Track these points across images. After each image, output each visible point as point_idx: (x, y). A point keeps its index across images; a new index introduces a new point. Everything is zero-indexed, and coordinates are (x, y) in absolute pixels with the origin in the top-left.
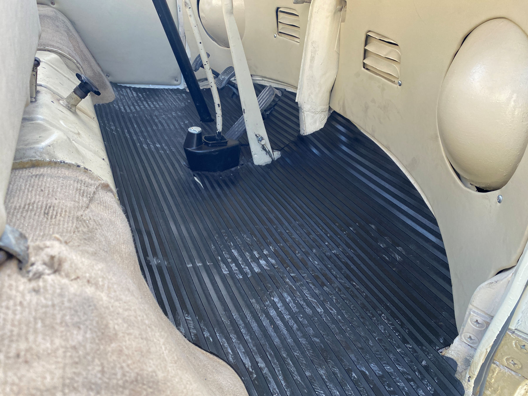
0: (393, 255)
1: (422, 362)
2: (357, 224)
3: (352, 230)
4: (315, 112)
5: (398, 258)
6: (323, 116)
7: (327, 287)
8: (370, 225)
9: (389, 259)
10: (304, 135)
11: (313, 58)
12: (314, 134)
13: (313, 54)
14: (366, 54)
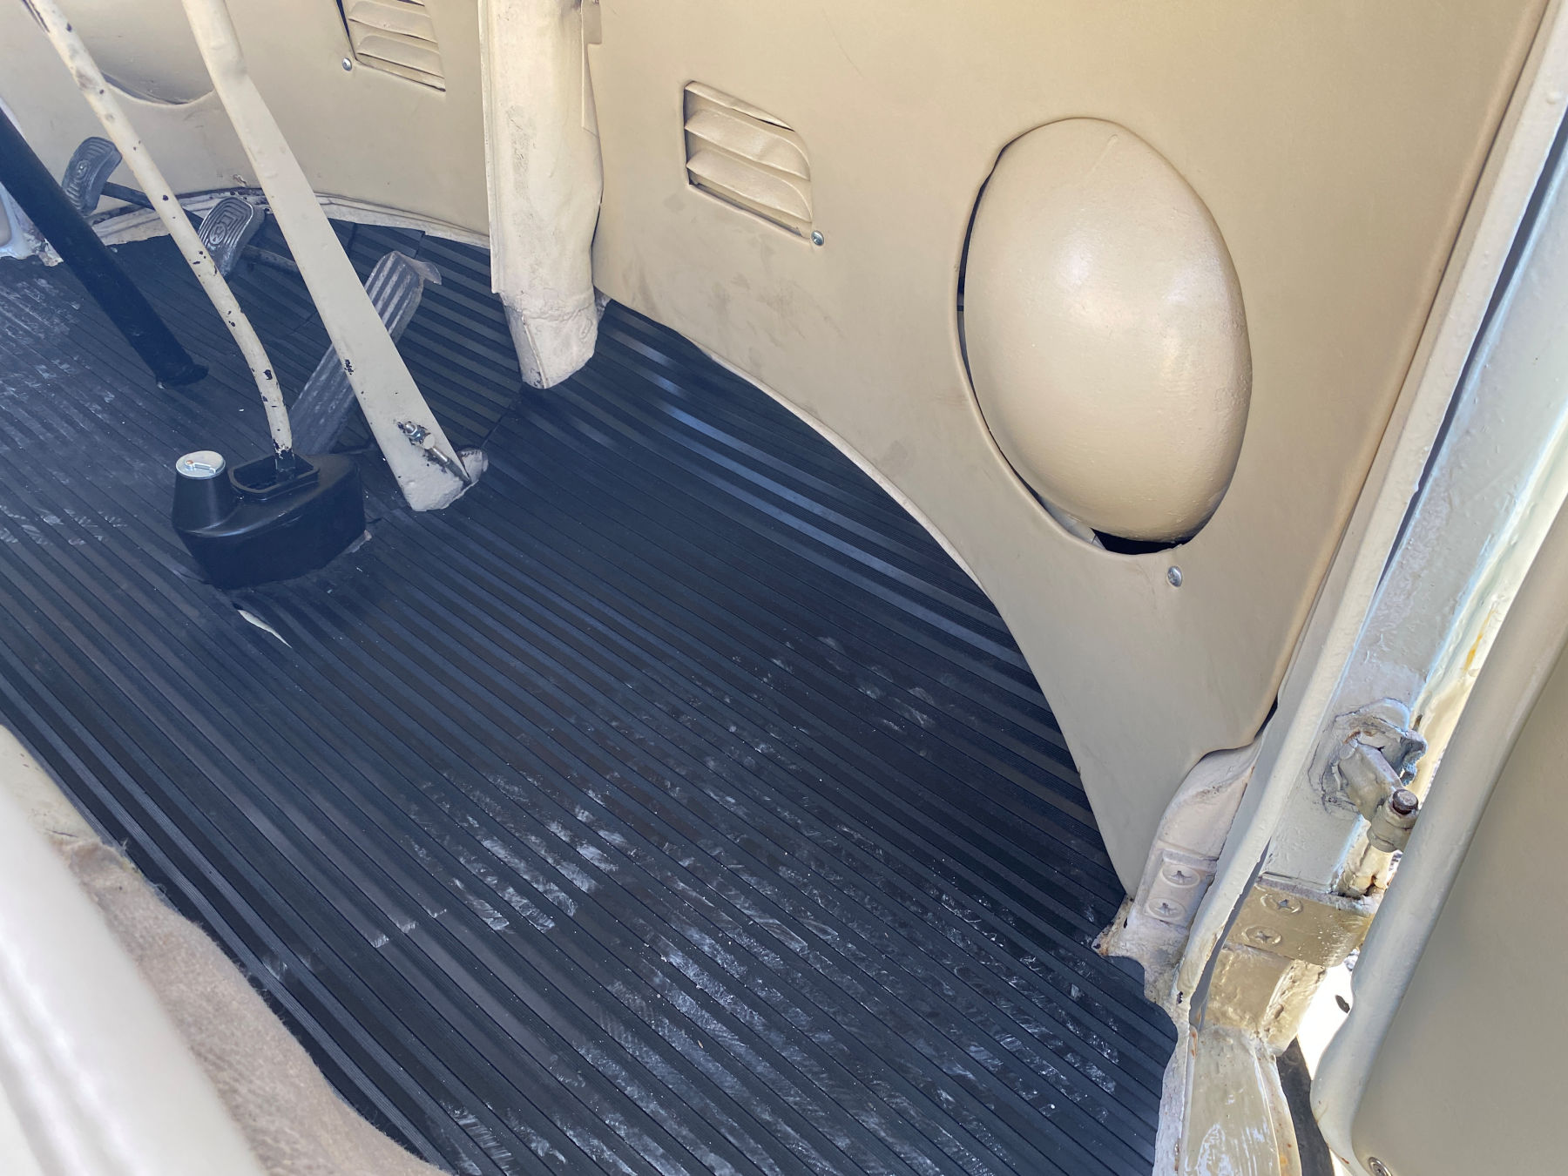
0: (907, 715)
1: (1070, 992)
2: (788, 644)
3: (782, 666)
4: (560, 316)
5: (921, 719)
6: (584, 322)
7: (788, 868)
8: (821, 639)
9: (901, 728)
10: (539, 387)
12: (571, 382)
13: (518, 146)
14: (690, 145)
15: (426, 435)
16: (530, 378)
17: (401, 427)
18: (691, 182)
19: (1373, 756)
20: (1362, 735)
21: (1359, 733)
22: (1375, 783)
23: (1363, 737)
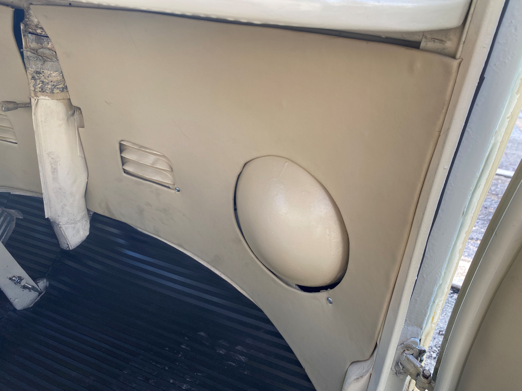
0: (237, 358)
2: (186, 338)
3: (185, 348)
4: (75, 222)
5: (243, 358)
6: (84, 222)
8: (198, 333)
9: (236, 364)
10: (68, 249)
11: (54, 171)
12: (82, 246)
13: (53, 165)
14: (124, 161)
15: (22, 280)
16: (64, 246)
17: (10, 279)
18: (125, 172)
19: (411, 358)
20: (406, 351)
21: (405, 350)
22: (414, 367)
23: (406, 352)
